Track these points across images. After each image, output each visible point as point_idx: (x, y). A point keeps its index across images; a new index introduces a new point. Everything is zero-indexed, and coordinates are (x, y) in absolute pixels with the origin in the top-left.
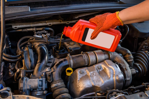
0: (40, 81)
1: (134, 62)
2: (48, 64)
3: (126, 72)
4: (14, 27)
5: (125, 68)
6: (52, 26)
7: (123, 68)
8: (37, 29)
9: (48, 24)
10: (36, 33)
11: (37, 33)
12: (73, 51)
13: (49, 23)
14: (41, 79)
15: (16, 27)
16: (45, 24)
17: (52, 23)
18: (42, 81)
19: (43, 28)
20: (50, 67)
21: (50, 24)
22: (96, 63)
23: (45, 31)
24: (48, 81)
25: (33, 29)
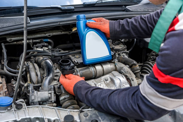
0: (49, 93)
1: (140, 73)
2: (55, 78)
3: (132, 82)
4: (8, 39)
5: (132, 79)
6: (52, 38)
7: (130, 79)
8: (34, 41)
9: (47, 35)
10: (35, 46)
11: (37, 45)
12: (79, 64)
14: (50, 92)
15: (11, 40)
16: (44, 35)
17: (51, 34)
18: (51, 94)
19: (41, 39)
20: (57, 81)
21: (49, 35)
22: (103, 75)
23: (46, 44)
24: (57, 93)
25: (30, 41)
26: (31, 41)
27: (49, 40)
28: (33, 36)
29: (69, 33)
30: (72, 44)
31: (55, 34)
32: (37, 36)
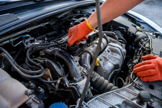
8: (14, 39)
11: (26, 42)
13: (27, 30)
16: (24, 31)
19: (20, 36)
21: (29, 30)
25: (10, 41)
26: (12, 40)
27: (27, 35)
28: (15, 34)
29: (43, 25)
30: (46, 35)
31: (32, 28)
32: (18, 33)
